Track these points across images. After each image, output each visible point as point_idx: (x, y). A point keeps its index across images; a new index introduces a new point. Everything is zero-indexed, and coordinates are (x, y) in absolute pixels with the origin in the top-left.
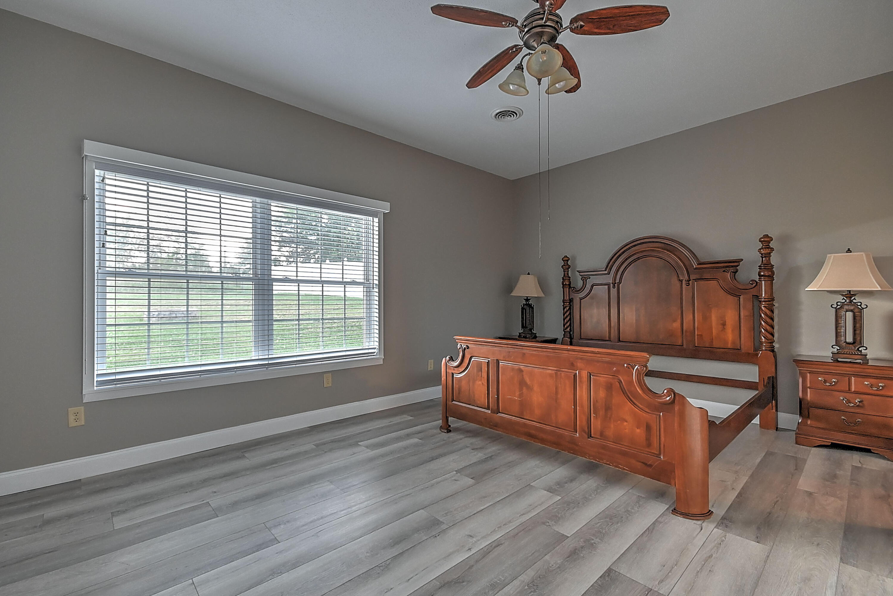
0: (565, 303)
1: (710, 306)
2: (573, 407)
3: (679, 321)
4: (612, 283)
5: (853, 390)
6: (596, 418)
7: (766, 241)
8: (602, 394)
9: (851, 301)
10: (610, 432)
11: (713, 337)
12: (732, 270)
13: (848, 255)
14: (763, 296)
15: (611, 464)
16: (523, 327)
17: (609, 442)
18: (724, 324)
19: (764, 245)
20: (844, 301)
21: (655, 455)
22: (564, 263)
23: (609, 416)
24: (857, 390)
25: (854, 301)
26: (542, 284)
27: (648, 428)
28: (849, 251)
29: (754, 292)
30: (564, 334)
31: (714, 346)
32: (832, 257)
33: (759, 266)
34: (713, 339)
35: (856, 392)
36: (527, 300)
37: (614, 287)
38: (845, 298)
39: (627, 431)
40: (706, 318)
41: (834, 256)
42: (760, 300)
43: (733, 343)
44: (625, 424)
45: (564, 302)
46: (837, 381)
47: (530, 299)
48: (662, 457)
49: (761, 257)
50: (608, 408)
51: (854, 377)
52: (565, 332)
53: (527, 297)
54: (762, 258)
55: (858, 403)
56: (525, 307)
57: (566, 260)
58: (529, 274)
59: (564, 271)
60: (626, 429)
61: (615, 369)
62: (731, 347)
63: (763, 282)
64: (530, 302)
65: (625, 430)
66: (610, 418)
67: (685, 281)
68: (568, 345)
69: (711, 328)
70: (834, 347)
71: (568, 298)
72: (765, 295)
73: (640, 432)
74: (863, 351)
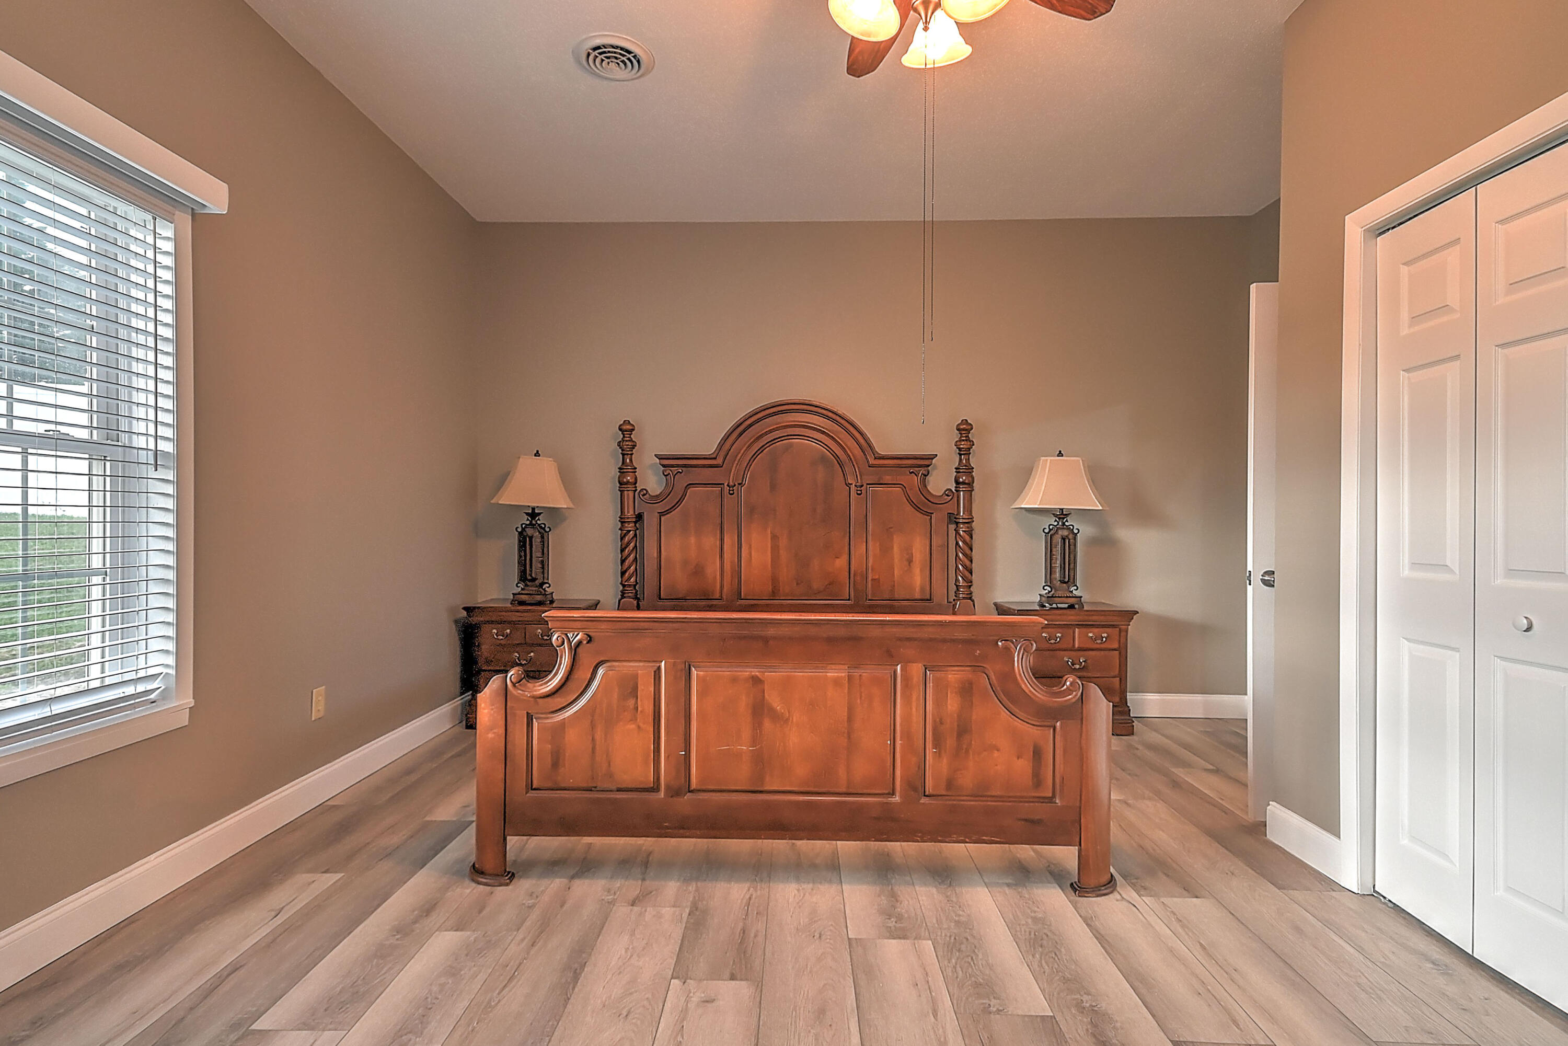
0: (625, 522)
1: (892, 530)
2: (889, 742)
3: (846, 557)
4: (728, 485)
5: (1077, 646)
6: (938, 755)
7: (965, 429)
8: (953, 704)
9: (1064, 524)
10: (967, 780)
11: (894, 582)
12: (923, 471)
13: (1059, 460)
14: (962, 514)
15: (967, 840)
16: (523, 577)
17: (962, 798)
18: (910, 561)
19: (964, 435)
20: (1056, 523)
21: (1046, 801)
22: (624, 437)
23: (965, 747)
24: (1081, 646)
25: (1066, 524)
26: (568, 478)
27: (1037, 754)
28: (1060, 454)
29: (951, 508)
30: (622, 592)
31: (897, 597)
32: (1049, 461)
33: (956, 468)
34: (894, 586)
35: (1080, 649)
36: (533, 515)
37: (731, 492)
38: (1057, 520)
39: (999, 768)
40: (886, 550)
41: (1051, 460)
42: (957, 520)
43: (922, 589)
44: (996, 754)
45: (622, 523)
46: (1062, 636)
47: (539, 514)
48: (1057, 801)
49: (959, 453)
50: (963, 730)
51: (1078, 628)
52: (624, 586)
53: (533, 509)
54: (960, 455)
55: (1083, 663)
56: (529, 531)
57: (626, 429)
58: (539, 456)
59: (623, 455)
60: (996, 765)
61: (978, 652)
62: (919, 598)
63: (962, 493)
64: (541, 520)
65: (996, 767)
66: (967, 751)
67: (856, 486)
68: (635, 610)
69: (892, 568)
70: (1045, 588)
71: (631, 512)
72: (963, 514)
73: (1023, 766)
74: (1074, 592)
